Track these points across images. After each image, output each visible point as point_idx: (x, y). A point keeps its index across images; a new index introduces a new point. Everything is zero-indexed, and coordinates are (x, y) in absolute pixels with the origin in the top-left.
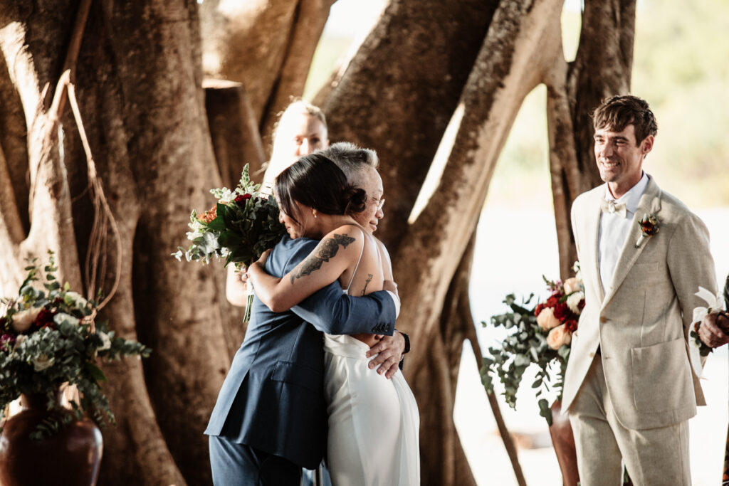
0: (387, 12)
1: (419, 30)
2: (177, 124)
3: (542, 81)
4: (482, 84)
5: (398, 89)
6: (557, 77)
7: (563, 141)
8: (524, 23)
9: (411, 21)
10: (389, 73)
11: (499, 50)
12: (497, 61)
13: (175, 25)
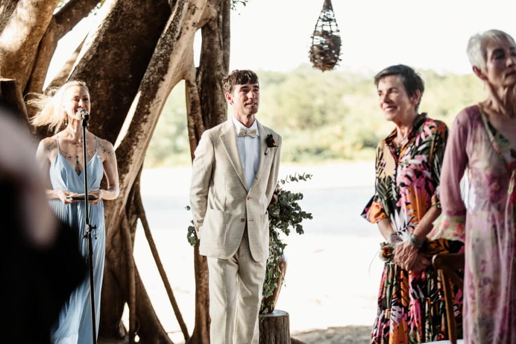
0: (96, 40)
1: (114, 50)
3: (183, 78)
4: (151, 79)
5: (103, 82)
6: (192, 75)
7: (195, 110)
8: (175, 46)
9: (110, 45)
10: (98, 73)
11: (161, 60)
12: (160, 66)
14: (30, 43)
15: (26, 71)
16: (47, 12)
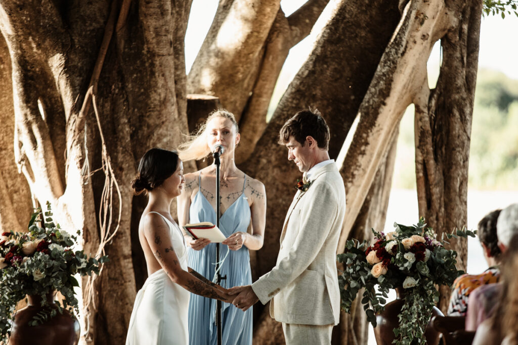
0: (313, 53)
1: (334, 65)
2: (163, 123)
3: (412, 102)
4: (371, 102)
5: (320, 104)
6: (422, 99)
7: (424, 141)
8: (400, 63)
9: (329, 60)
10: (314, 93)
11: (383, 80)
12: (381, 87)
13: (163, 58)
14: (246, 52)
16: (265, 15)
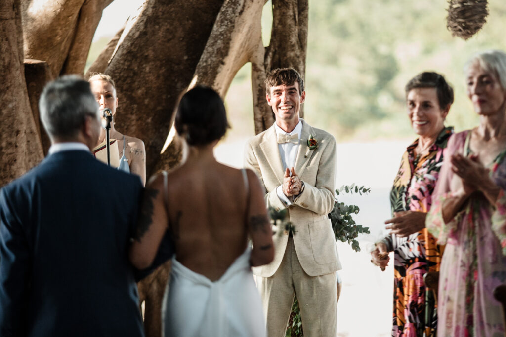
0: (144, 14)
1: (166, 26)
3: (249, 61)
5: (153, 65)
6: (259, 57)
7: (263, 99)
8: (238, 22)
9: (161, 20)
10: (146, 54)
11: (221, 40)
12: (220, 46)
13: (7, 21)
15: (62, 49)
